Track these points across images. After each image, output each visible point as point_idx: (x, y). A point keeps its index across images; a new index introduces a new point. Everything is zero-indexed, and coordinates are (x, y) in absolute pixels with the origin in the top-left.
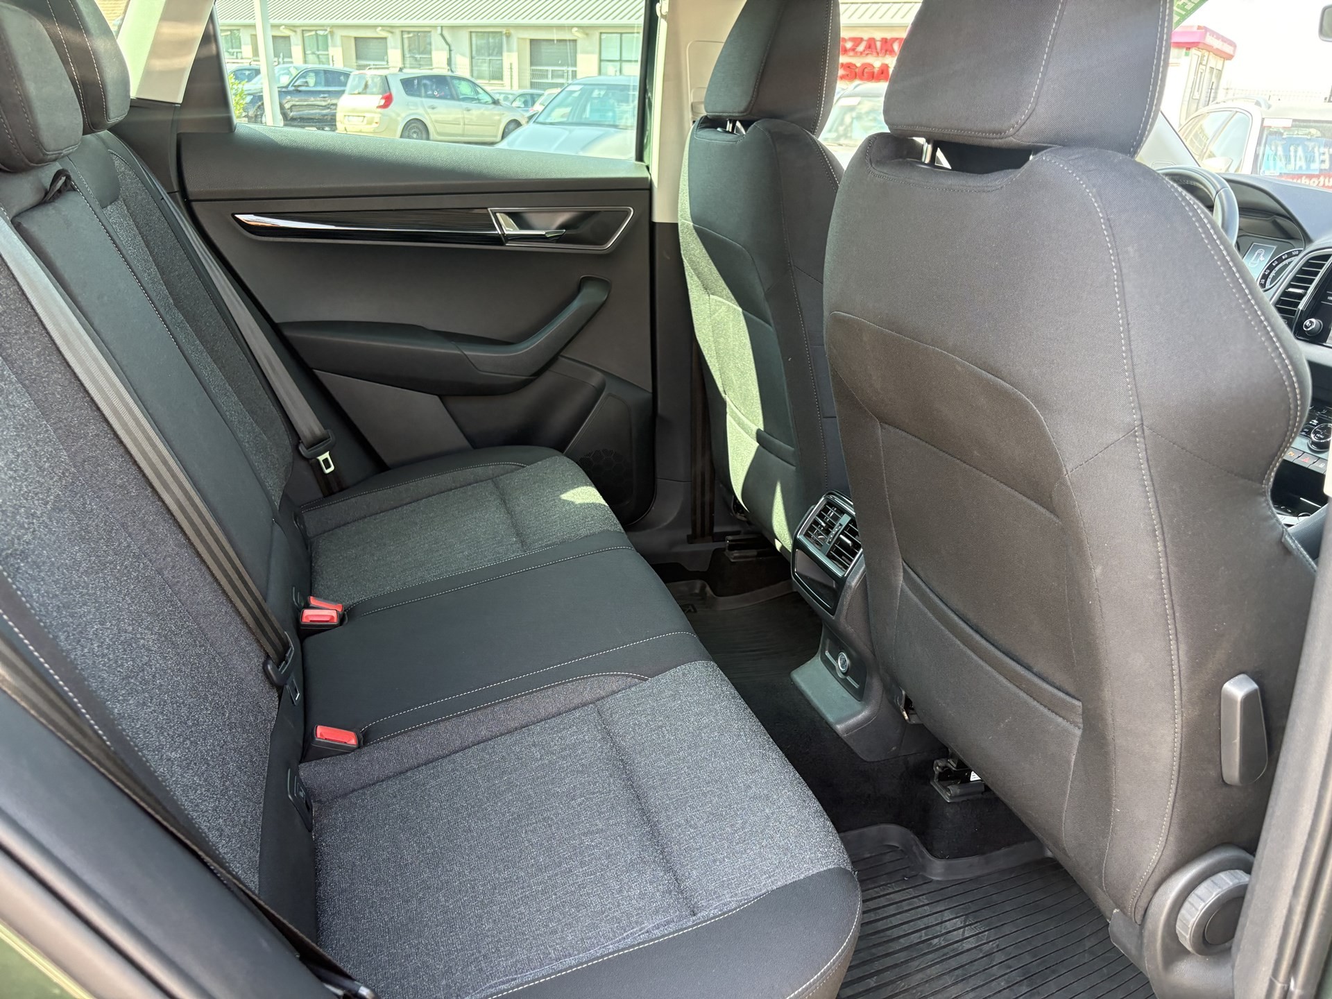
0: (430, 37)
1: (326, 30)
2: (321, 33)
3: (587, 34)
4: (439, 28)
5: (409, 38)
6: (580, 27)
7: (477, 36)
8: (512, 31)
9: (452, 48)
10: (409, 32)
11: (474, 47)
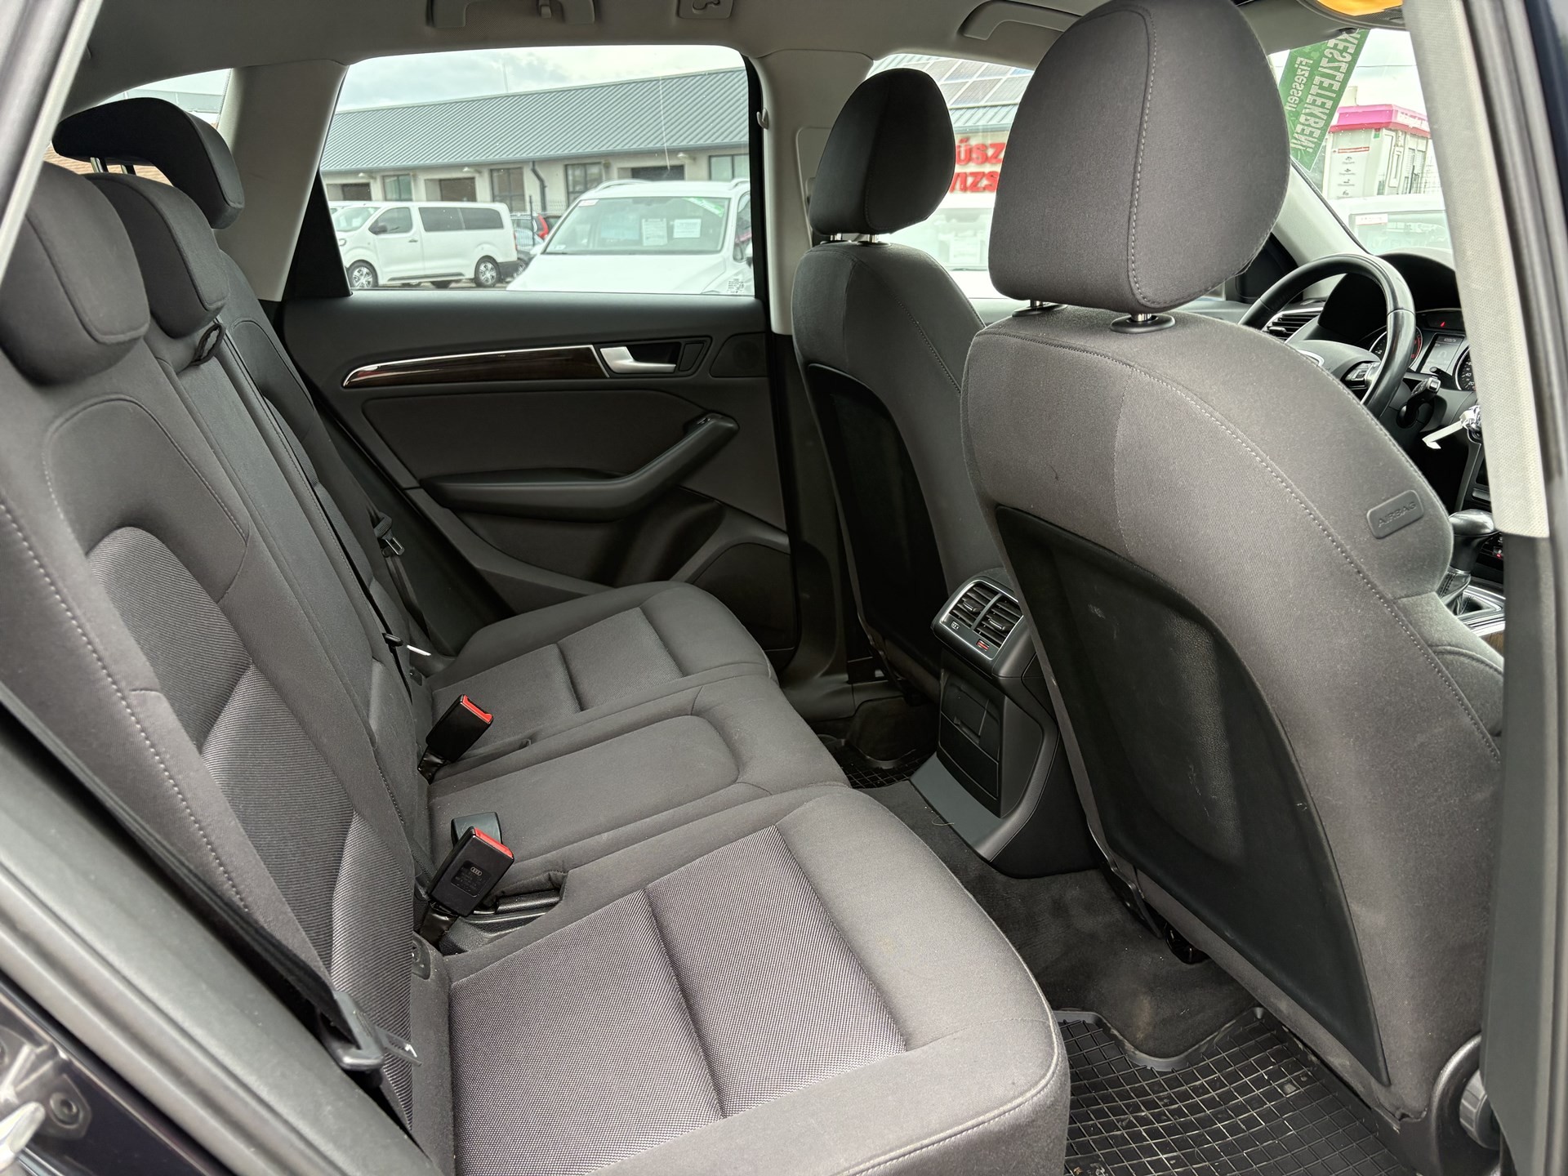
0: (521, 174)
1: (408, 175)
2: (401, 178)
3: (694, 159)
4: (531, 164)
5: (499, 176)
6: (686, 150)
7: (574, 170)
8: (611, 161)
9: (546, 184)
10: (499, 170)
11: (570, 178)
